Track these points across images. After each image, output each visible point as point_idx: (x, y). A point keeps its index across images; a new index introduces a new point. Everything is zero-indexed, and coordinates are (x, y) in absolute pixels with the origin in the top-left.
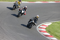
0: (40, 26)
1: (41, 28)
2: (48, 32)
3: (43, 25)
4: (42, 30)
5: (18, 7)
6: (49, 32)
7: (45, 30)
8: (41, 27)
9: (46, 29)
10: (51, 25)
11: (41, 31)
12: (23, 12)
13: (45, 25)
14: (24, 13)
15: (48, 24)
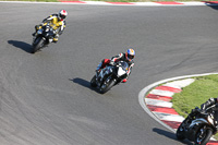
1: (155, 97)
2: (179, 111)
3: (161, 87)
4: (158, 105)
5: (54, 41)
6: (185, 111)
7: (170, 105)
8: (154, 92)
9: (171, 100)
10: (191, 85)
11: (153, 108)
12: (121, 72)
13: (167, 85)
14: (125, 76)
15: (181, 83)
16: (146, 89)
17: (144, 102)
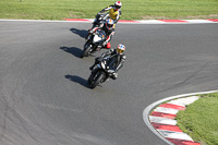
0: (155, 108)
1: (159, 114)
2: (184, 128)
3: (165, 105)
4: (162, 122)
6: (189, 129)
7: (174, 123)
8: (159, 109)
9: (176, 117)
13: (172, 102)
15: (185, 100)
16: (150, 107)
17: (148, 119)
